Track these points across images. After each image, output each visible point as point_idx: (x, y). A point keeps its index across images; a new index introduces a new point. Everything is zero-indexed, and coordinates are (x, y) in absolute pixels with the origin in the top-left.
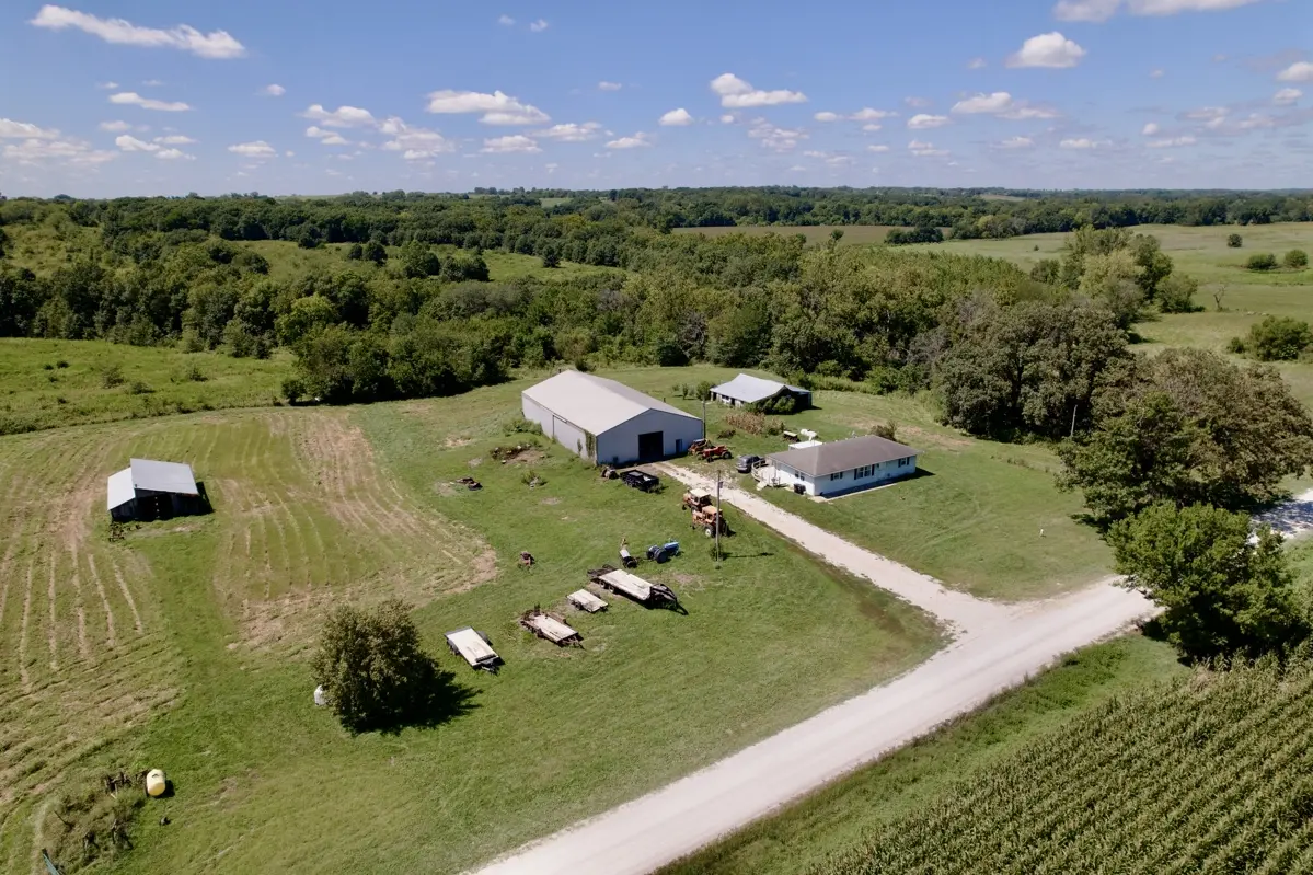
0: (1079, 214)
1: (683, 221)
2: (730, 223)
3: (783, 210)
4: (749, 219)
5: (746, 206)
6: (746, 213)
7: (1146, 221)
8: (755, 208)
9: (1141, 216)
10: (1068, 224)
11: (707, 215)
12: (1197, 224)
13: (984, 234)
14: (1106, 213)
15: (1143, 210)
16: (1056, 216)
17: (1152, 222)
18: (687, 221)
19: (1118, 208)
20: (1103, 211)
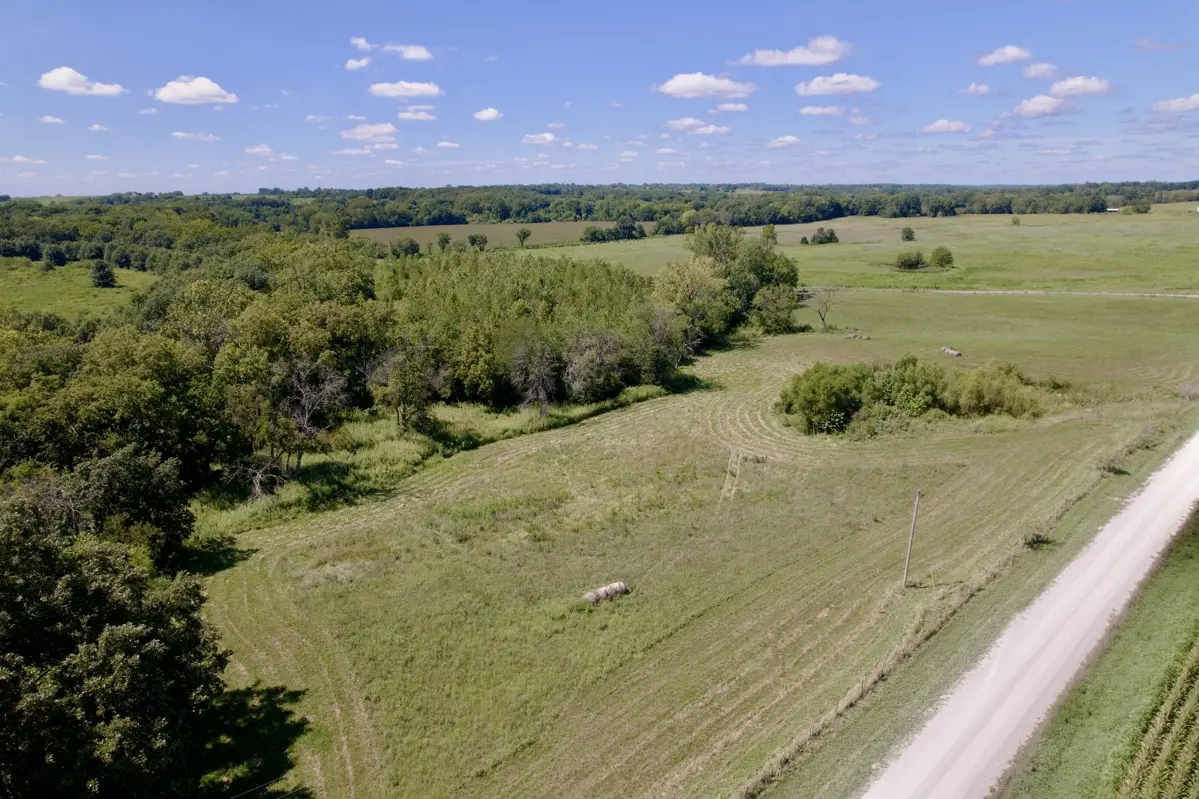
0: (785, 207)
1: (411, 220)
2: (460, 220)
3: (515, 207)
4: (481, 217)
5: (478, 204)
6: (480, 211)
7: (853, 213)
8: (487, 205)
9: (847, 208)
10: (775, 216)
11: (435, 213)
12: (895, 216)
13: (688, 229)
14: (813, 205)
15: (849, 202)
16: (764, 210)
17: (856, 214)
18: (414, 221)
19: (823, 200)
20: (809, 204)
